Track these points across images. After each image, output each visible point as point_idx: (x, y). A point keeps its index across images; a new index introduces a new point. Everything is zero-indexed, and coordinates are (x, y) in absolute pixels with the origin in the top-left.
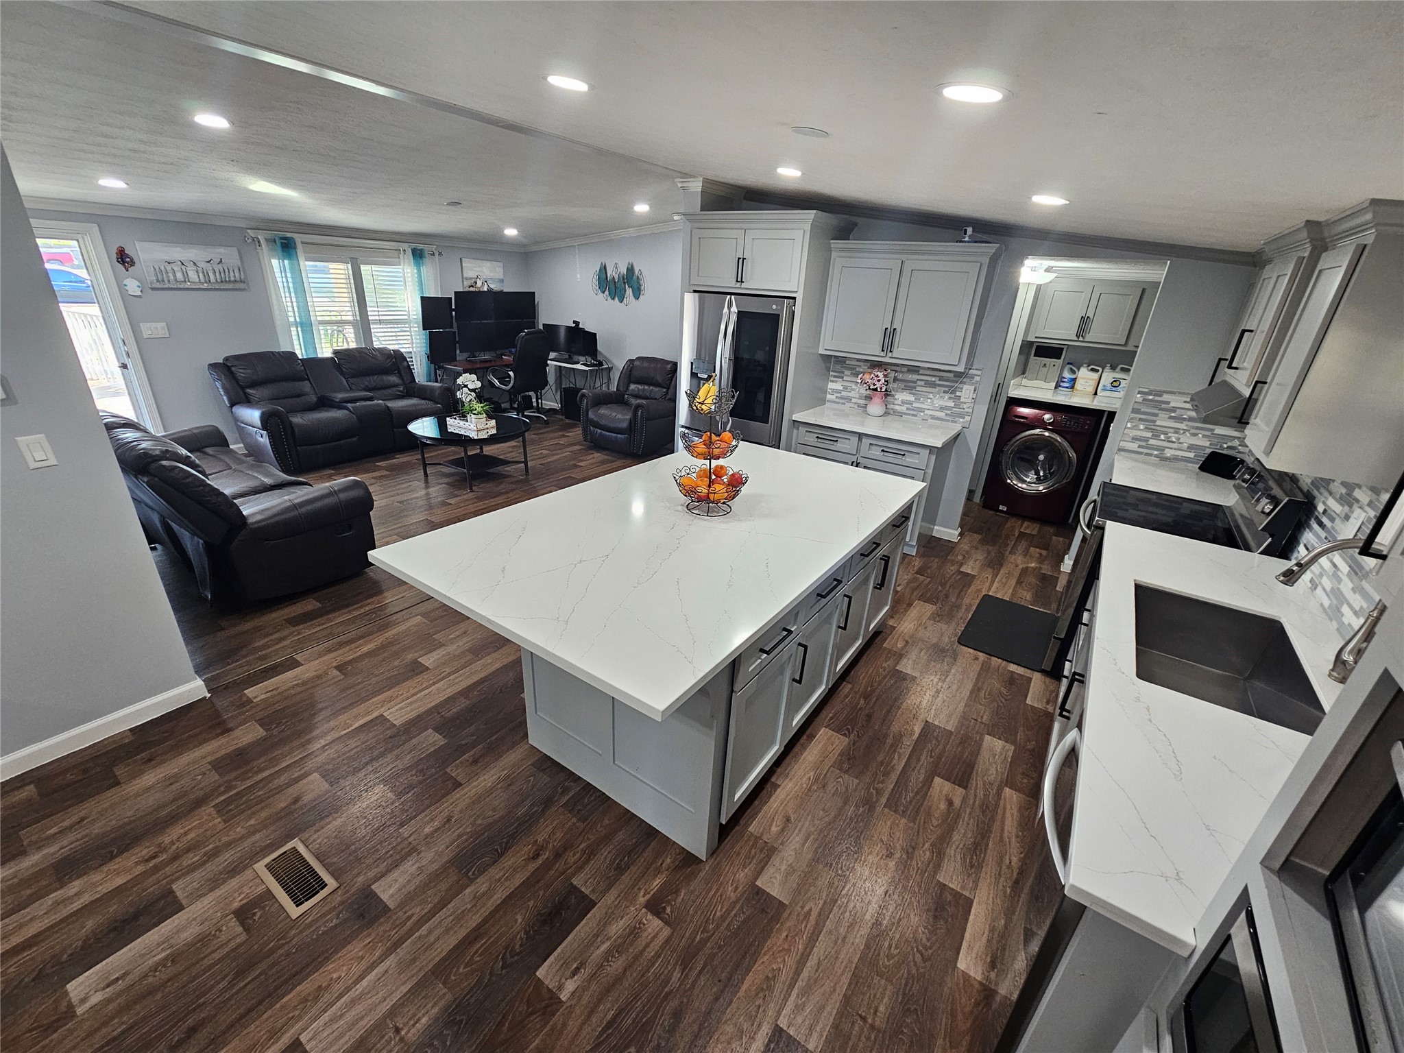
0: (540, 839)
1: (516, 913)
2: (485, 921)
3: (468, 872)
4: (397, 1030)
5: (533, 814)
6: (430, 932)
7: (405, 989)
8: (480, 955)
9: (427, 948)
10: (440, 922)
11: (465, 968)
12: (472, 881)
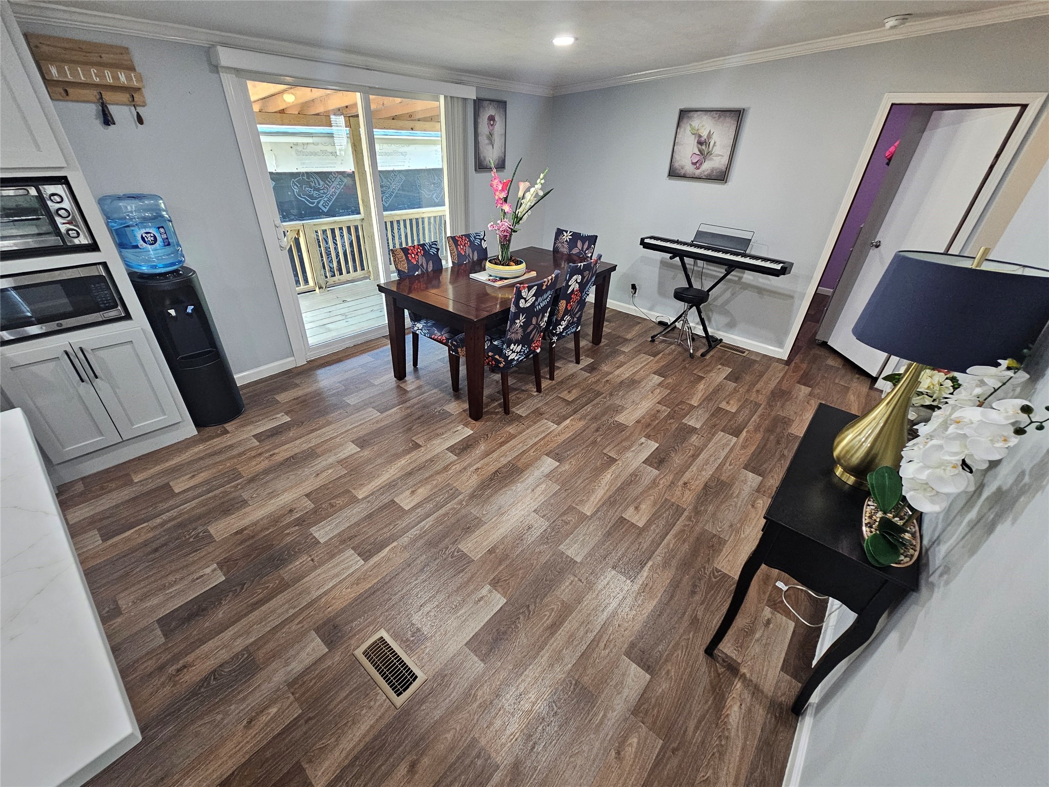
0: (167, 689)
1: (221, 618)
2: (246, 615)
3: (247, 657)
4: (312, 560)
5: (156, 726)
6: (287, 610)
7: (307, 579)
8: (257, 592)
9: (290, 601)
10: (279, 617)
11: (268, 587)
12: (246, 649)
